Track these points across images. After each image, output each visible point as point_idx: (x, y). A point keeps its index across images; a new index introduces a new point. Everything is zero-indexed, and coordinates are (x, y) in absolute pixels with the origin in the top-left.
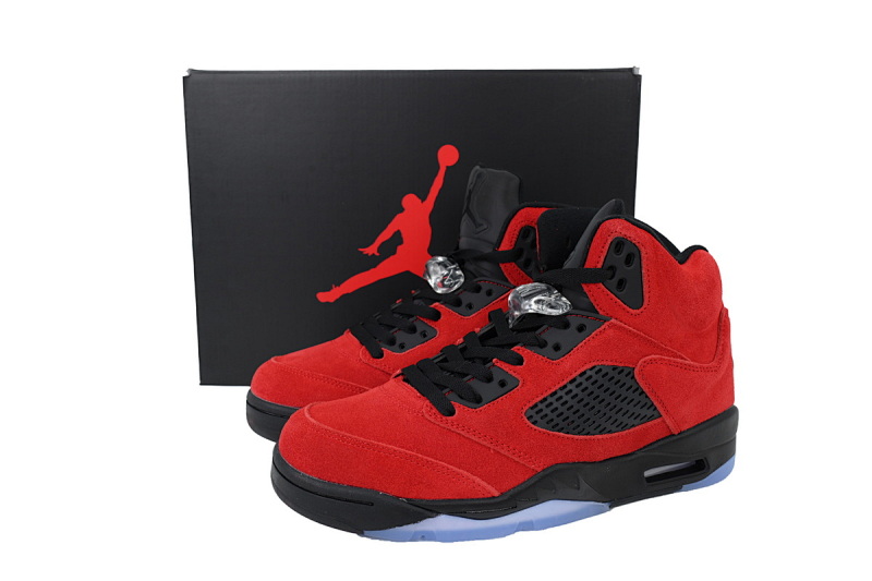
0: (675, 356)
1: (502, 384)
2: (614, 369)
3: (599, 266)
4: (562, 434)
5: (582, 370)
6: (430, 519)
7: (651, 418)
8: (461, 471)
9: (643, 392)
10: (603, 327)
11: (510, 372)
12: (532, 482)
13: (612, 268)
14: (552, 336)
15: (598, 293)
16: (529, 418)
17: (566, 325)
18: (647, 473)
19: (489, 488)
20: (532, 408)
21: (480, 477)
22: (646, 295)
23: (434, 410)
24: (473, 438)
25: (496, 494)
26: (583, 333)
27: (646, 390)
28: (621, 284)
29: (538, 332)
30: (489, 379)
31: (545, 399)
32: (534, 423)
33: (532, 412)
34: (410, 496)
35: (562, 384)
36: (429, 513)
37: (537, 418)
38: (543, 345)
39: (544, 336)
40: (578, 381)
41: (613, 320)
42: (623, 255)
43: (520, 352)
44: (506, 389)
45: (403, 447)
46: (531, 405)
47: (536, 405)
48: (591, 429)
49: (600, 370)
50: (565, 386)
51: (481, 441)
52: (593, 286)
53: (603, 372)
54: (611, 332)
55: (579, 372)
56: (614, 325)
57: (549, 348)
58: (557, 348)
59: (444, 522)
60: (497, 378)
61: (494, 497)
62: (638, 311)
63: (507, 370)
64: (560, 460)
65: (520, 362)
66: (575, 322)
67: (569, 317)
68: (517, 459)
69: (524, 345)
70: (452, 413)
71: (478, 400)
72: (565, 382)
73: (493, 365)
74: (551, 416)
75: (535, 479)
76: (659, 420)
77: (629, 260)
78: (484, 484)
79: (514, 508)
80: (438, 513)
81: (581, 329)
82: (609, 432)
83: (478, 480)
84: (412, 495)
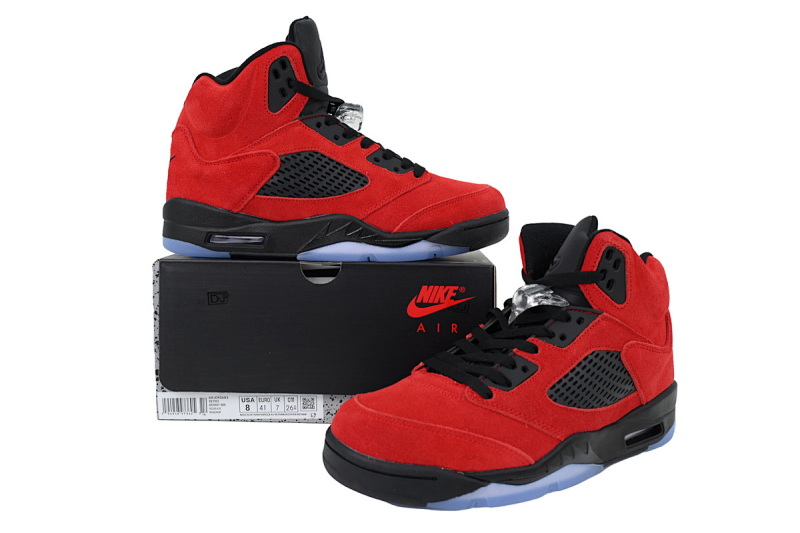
0: (646, 341)
1: (525, 369)
2: (608, 353)
3: (595, 270)
4: (575, 408)
5: (585, 355)
6: (483, 488)
7: (631, 392)
8: (505, 444)
9: (626, 371)
10: (598, 319)
11: (530, 359)
12: (558, 449)
13: (604, 272)
14: (558, 328)
15: (593, 292)
16: (551, 396)
17: (568, 319)
18: (627, 437)
19: (528, 457)
20: (551, 388)
21: (520, 448)
22: (629, 293)
23: (475, 395)
24: (511, 416)
25: (533, 462)
26: (582, 325)
27: (629, 369)
28: (610, 284)
29: (546, 325)
30: (514, 366)
31: (560, 381)
32: (555, 400)
33: (552, 392)
34: (466, 469)
35: (572, 368)
36: (482, 483)
37: (556, 396)
38: (551, 336)
39: (551, 329)
40: (583, 364)
41: (605, 314)
42: (612, 262)
43: (535, 342)
44: (528, 373)
45: (457, 428)
46: (551, 386)
47: (554, 386)
48: (594, 404)
49: (598, 355)
50: (574, 369)
51: (517, 418)
52: (589, 286)
53: (600, 356)
54: (604, 323)
55: (583, 357)
56: (606, 318)
57: (557, 338)
58: (563, 338)
59: (494, 490)
60: (520, 365)
61: (530, 465)
62: (622, 306)
63: (526, 357)
64: (576, 430)
65: (536, 350)
66: (575, 316)
67: (569, 312)
68: (546, 432)
69: (537, 336)
70: (490, 396)
71: (508, 384)
72: (574, 366)
73: (515, 354)
74: (567, 394)
75: (561, 446)
76: (635, 394)
77: (615, 266)
78: (524, 454)
79: (547, 472)
80: (489, 482)
81: (579, 321)
82: (606, 405)
83: (519, 451)
84: (468, 468)
